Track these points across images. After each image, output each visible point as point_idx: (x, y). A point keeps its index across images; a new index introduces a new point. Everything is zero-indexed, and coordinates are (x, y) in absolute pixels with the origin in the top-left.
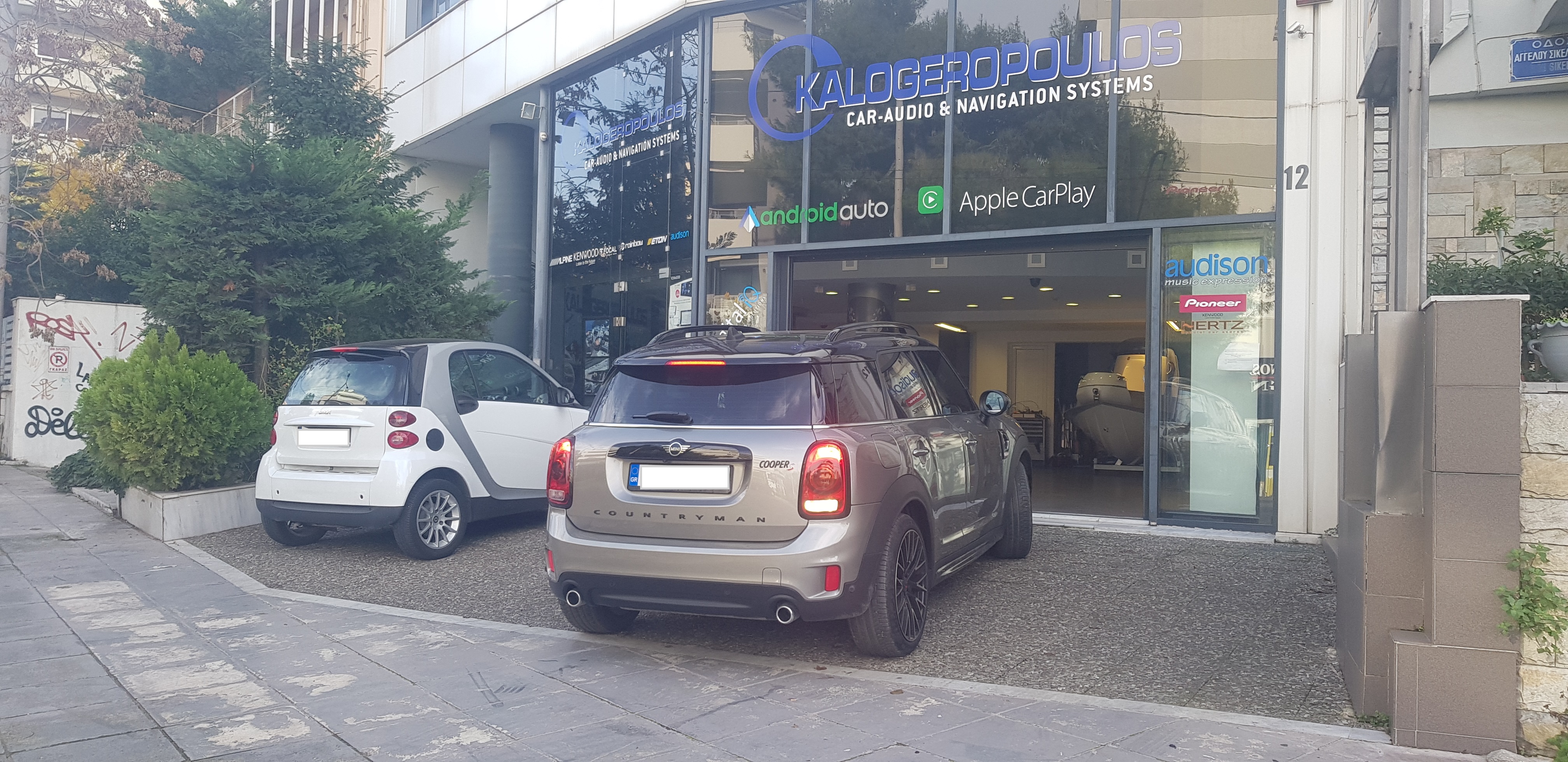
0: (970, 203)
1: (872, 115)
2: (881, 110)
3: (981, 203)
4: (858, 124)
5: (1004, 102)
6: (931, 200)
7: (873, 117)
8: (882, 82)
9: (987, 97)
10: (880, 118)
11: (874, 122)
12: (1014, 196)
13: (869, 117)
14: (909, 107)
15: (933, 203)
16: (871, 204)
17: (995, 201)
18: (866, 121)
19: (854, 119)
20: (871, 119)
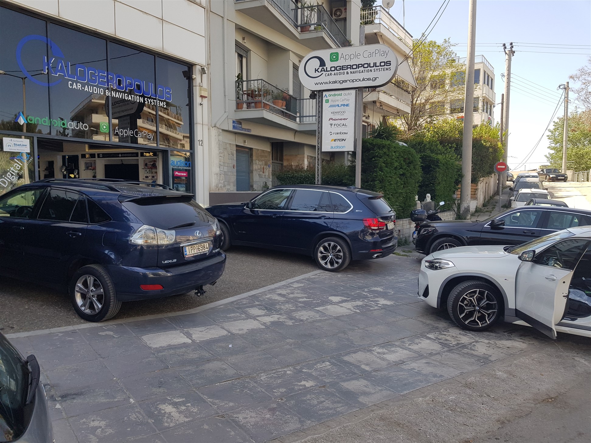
0: (118, 131)
1: (79, 86)
2: (83, 85)
3: (122, 132)
4: (73, 88)
5: (127, 97)
6: (105, 127)
7: (80, 87)
8: (83, 74)
9: (122, 93)
10: (83, 88)
11: (81, 89)
12: (131, 132)
13: (78, 86)
14: (94, 88)
15: (105, 129)
16: (81, 124)
17: (126, 132)
18: (77, 88)
19: (72, 85)
20: (79, 88)
